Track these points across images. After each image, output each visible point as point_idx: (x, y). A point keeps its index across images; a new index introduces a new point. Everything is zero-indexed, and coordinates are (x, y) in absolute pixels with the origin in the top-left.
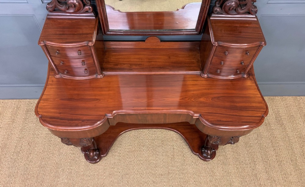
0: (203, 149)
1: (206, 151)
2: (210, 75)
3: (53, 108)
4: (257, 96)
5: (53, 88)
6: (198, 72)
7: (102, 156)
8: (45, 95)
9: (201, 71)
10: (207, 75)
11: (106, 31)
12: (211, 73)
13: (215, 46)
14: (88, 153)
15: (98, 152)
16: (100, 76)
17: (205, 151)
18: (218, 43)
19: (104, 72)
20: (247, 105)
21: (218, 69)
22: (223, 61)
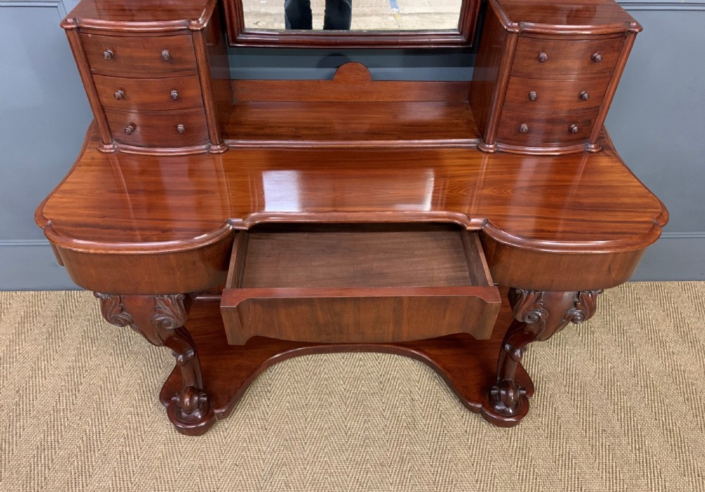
0: (494, 389)
1: (503, 392)
2: (502, 146)
3: (86, 208)
4: (632, 184)
5: (92, 171)
6: (473, 140)
7: (216, 411)
8: (68, 183)
9: (478, 137)
10: (496, 146)
11: (236, 30)
12: (505, 140)
13: (512, 33)
14: (178, 400)
15: (204, 396)
16: (216, 148)
17: (499, 394)
18: (519, 25)
19: (228, 142)
20: (608, 200)
21: (522, 123)
22: (534, 88)
